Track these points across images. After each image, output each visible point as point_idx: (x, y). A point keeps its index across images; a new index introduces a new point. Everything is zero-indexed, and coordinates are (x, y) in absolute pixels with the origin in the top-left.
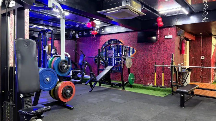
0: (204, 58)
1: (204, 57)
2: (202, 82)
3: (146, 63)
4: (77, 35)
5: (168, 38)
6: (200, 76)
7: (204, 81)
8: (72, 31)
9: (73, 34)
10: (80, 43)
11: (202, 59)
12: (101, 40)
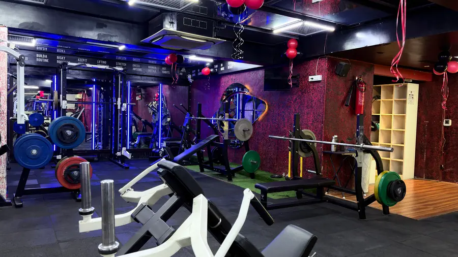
0: (450, 124)
1: (450, 121)
2: (444, 179)
3: (282, 131)
4: (189, 77)
5: (313, 80)
6: (439, 166)
7: (448, 177)
8: (181, 69)
9: (181, 74)
10: (196, 91)
11: (445, 125)
12: (221, 85)
